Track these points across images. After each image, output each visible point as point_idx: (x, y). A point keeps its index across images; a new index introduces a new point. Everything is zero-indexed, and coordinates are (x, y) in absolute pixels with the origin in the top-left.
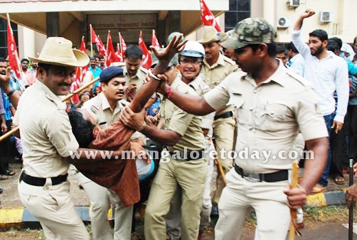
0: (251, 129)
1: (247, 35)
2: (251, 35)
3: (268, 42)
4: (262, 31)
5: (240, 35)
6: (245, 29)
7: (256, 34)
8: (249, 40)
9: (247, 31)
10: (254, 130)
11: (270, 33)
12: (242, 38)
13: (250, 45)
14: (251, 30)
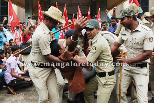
0: (131, 48)
1: (125, 13)
2: (126, 13)
3: (133, 15)
4: (130, 11)
5: (123, 13)
6: (124, 11)
7: (128, 12)
8: (126, 14)
9: (125, 12)
10: (132, 49)
11: (133, 12)
12: (123, 14)
13: (126, 16)
14: (126, 11)
